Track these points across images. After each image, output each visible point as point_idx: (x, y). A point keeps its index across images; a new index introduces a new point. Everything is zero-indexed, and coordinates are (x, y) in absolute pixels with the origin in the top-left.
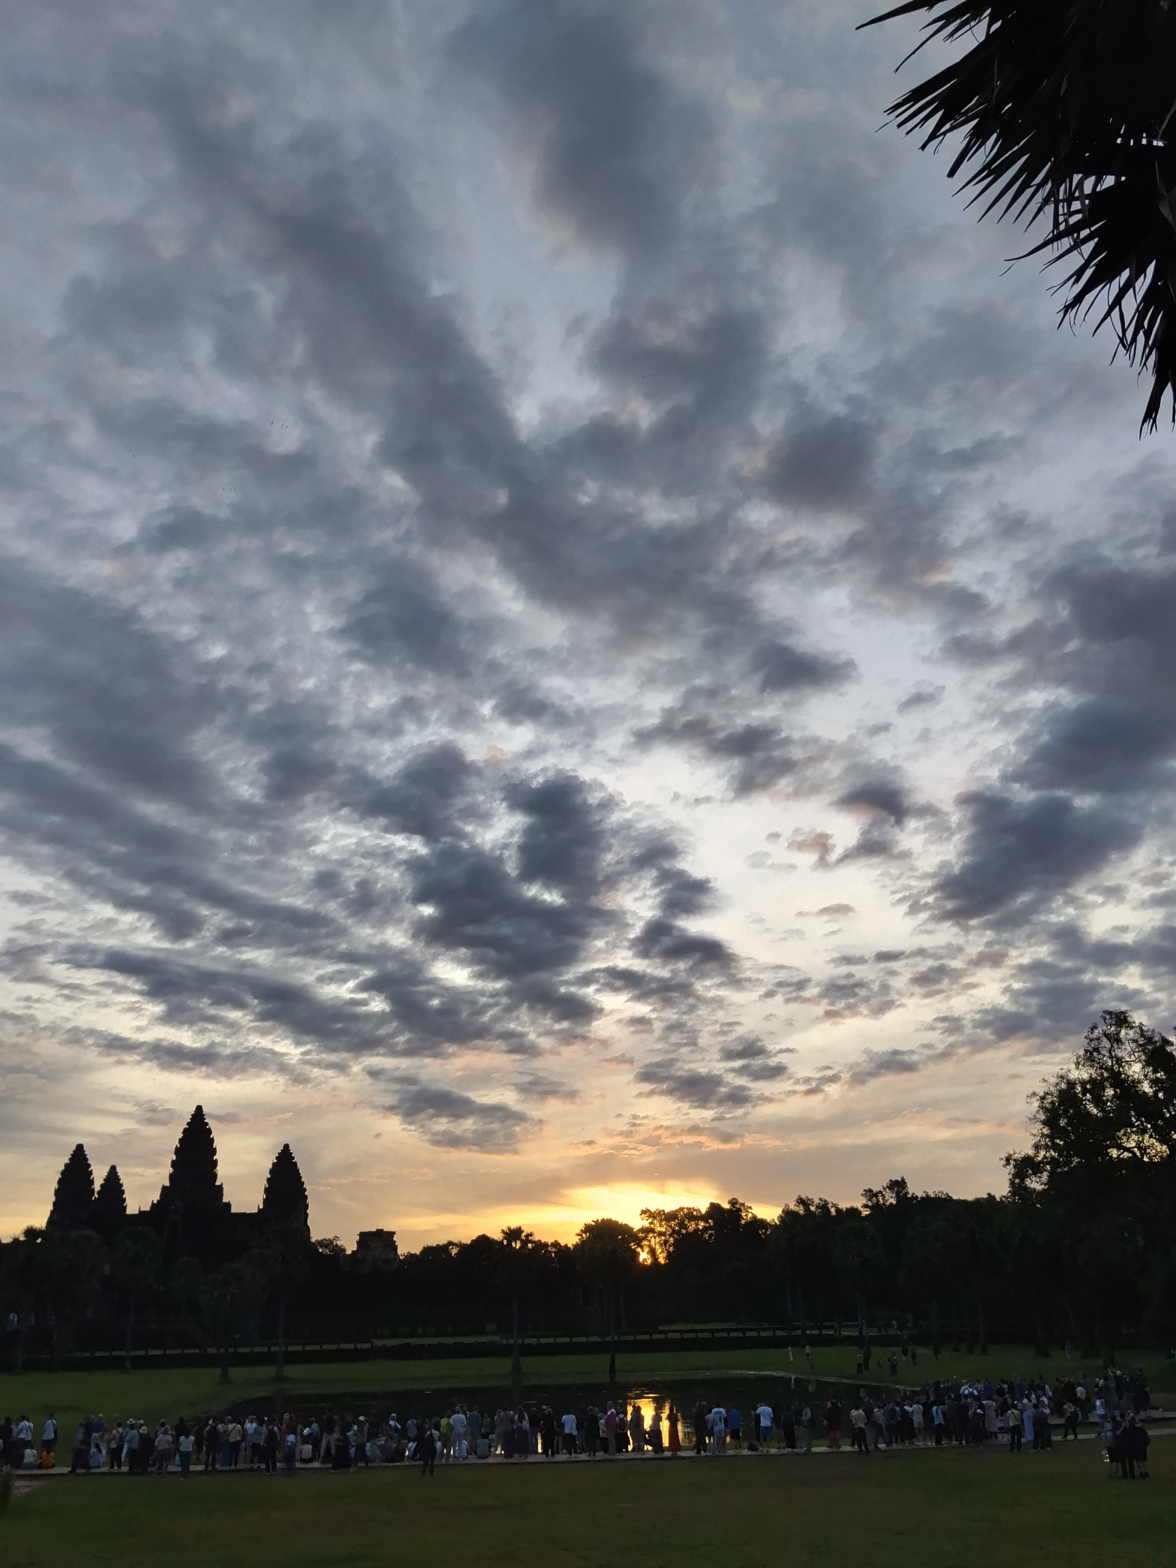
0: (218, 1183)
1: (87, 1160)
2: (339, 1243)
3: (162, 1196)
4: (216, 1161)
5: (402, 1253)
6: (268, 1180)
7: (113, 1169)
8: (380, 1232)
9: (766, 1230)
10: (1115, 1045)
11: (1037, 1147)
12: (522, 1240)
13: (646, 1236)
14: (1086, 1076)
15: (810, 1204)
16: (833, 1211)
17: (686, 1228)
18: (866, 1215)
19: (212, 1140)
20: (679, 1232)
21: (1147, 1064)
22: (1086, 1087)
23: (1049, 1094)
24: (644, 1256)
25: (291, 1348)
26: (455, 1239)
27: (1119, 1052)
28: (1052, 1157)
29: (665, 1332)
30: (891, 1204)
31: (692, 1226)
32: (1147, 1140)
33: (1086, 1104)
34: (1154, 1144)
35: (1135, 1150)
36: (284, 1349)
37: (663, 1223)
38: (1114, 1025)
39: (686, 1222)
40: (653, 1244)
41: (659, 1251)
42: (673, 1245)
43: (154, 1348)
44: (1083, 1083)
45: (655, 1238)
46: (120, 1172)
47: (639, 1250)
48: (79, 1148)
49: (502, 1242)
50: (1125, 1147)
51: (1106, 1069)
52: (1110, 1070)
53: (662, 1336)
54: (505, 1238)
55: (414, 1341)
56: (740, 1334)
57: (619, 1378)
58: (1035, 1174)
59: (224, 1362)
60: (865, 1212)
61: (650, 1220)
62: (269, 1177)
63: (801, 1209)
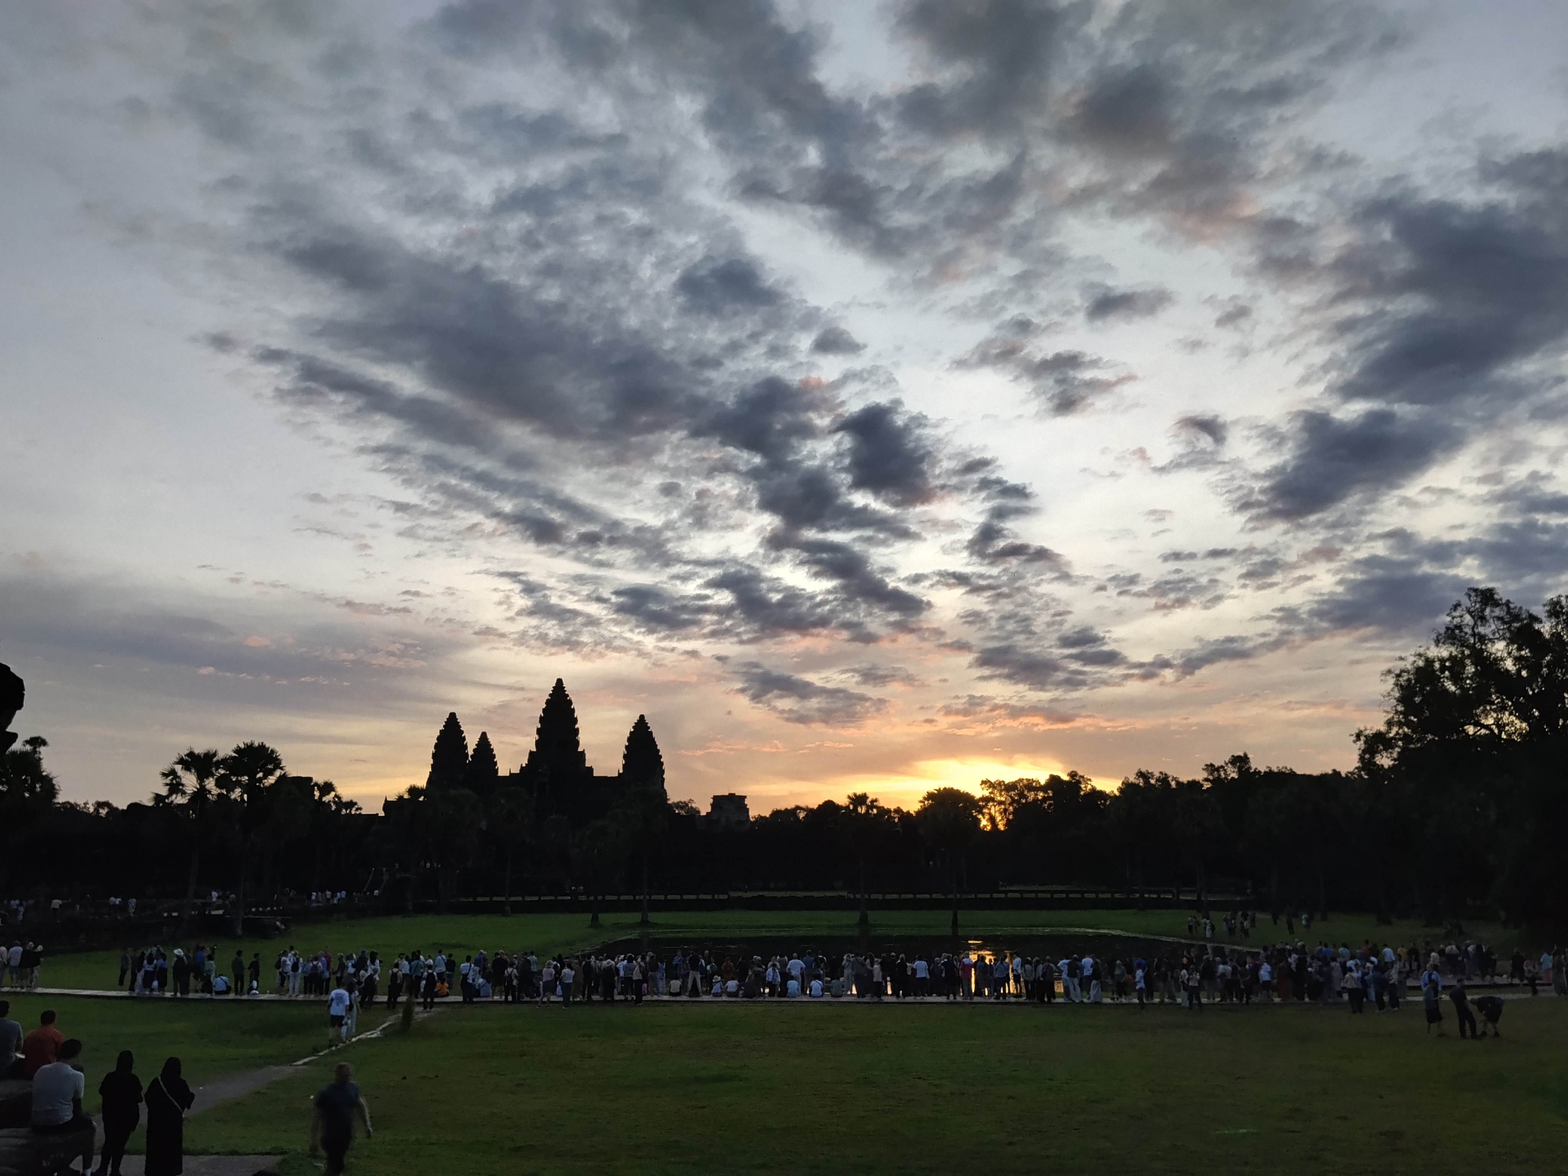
0: (580, 749)
1: (460, 727)
2: (694, 805)
3: (529, 760)
4: (578, 729)
5: (753, 815)
6: (627, 747)
7: (484, 735)
8: (732, 796)
9: (1105, 801)
10: (1479, 623)
11: (1390, 723)
12: (867, 806)
13: (986, 805)
14: (1445, 654)
15: (1150, 778)
16: (1173, 784)
17: (1026, 797)
18: (1207, 788)
19: (573, 711)
20: (1018, 802)
21: (1511, 641)
22: (1445, 665)
23: (1405, 672)
24: (984, 822)
25: (654, 897)
26: (802, 805)
27: (1481, 630)
28: (1405, 734)
29: (1006, 892)
30: (1233, 778)
31: (1031, 796)
32: (1506, 717)
33: (1444, 681)
34: (1513, 721)
35: (1494, 727)
36: (648, 897)
37: (1003, 793)
38: (1479, 602)
39: (1026, 793)
40: (993, 812)
41: (999, 818)
42: (1013, 813)
43: (530, 895)
44: (1442, 661)
45: (995, 806)
46: (491, 738)
47: (980, 816)
48: (453, 716)
49: (848, 807)
50: (1483, 724)
51: (1468, 647)
52: (1472, 647)
53: (1003, 896)
54: (851, 803)
55: (767, 894)
56: (1079, 896)
57: (961, 932)
58: (1386, 750)
59: (595, 908)
60: (1207, 785)
61: (990, 790)
62: (627, 744)
63: (1141, 782)
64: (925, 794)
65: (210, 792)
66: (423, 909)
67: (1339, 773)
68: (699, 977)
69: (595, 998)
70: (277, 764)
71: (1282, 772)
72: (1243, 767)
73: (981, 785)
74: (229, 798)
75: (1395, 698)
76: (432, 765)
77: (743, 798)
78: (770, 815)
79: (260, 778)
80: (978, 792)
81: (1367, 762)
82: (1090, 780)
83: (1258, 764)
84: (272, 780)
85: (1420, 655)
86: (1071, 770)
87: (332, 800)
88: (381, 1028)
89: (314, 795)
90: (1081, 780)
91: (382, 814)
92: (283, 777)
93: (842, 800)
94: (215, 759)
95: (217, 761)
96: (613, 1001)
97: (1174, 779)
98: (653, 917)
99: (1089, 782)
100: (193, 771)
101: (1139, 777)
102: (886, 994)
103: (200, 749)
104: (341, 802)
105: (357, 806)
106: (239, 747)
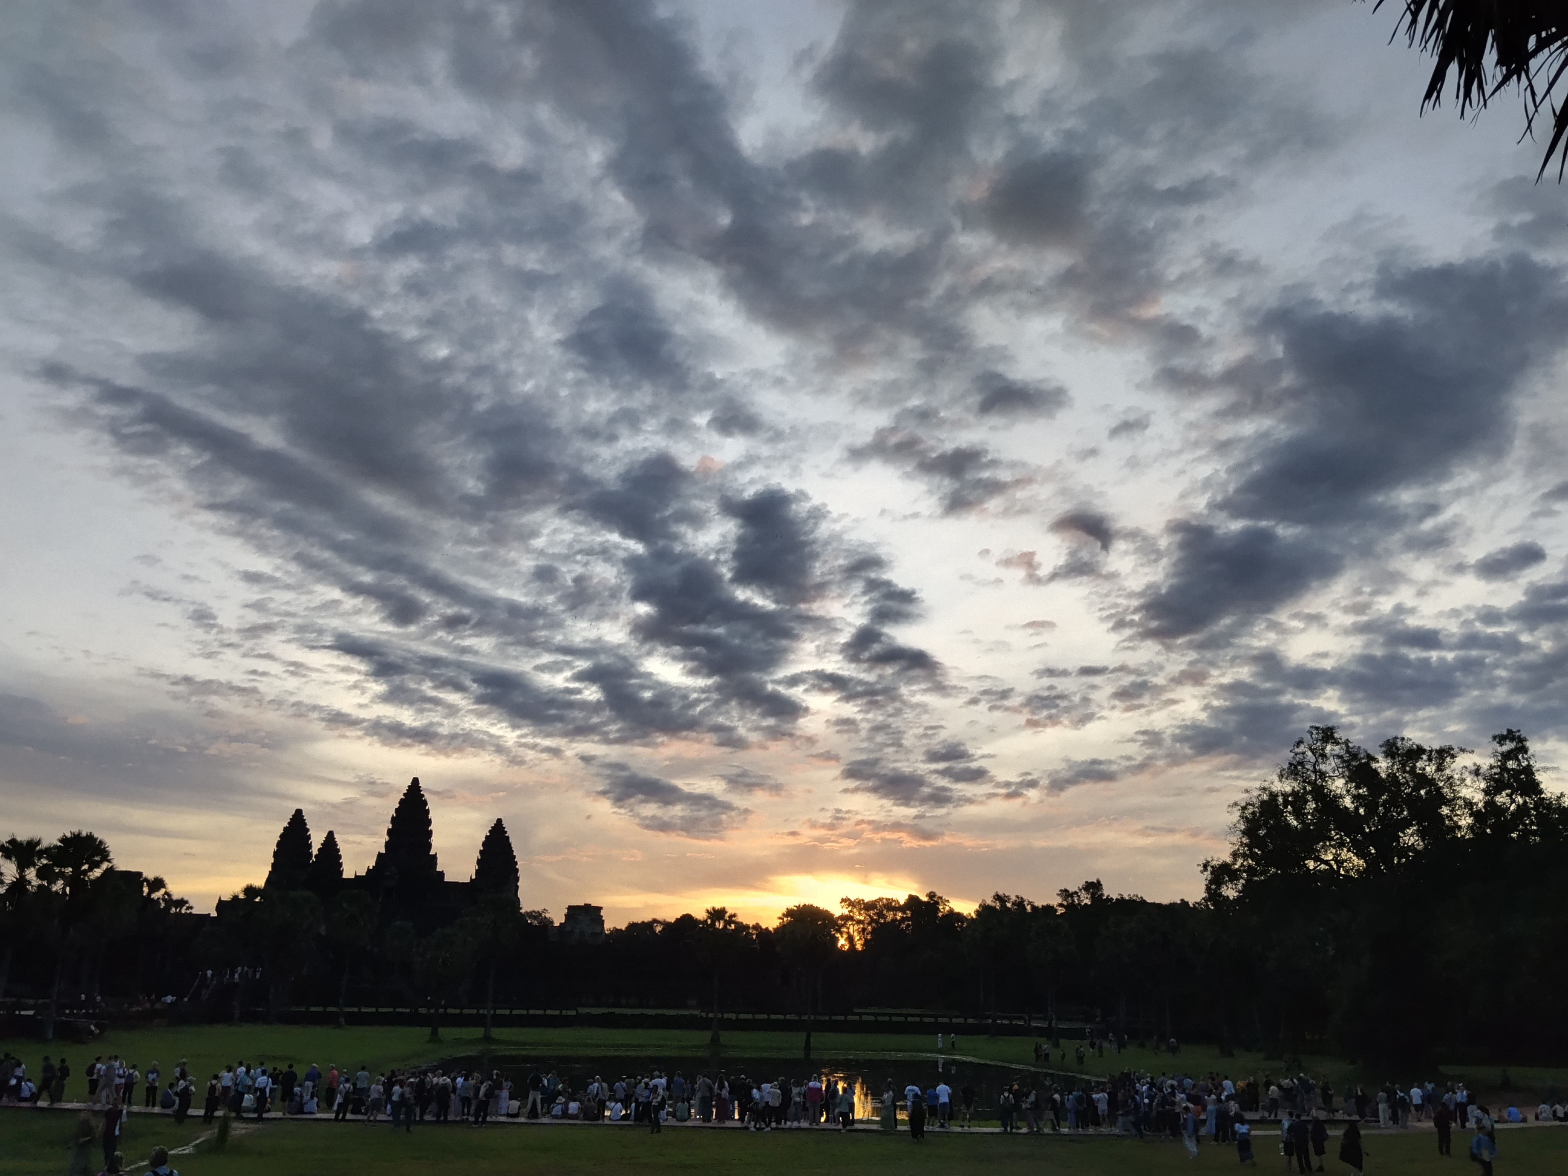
0: (432, 853)
1: (306, 824)
2: (547, 916)
3: (377, 862)
4: (431, 831)
5: (608, 928)
6: (481, 852)
7: (331, 834)
8: (587, 907)
9: (963, 923)
10: (1320, 760)
11: (1235, 855)
12: (725, 921)
13: (845, 923)
14: (1288, 789)
15: (1006, 901)
16: (1029, 908)
17: (885, 917)
18: (1061, 914)
19: (428, 811)
20: (877, 922)
21: (1350, 779)
22: (1288, 799)
23: (1250, 805)
24: (842, 942)
25: (499, 1012)
26: (660, 917)
27: (1323, 767)
28: (1250, 866)
29: (860, 1014)
30: (1086, 904)
31: (890, 916)
32: (1345, 854)
33: (1286, 816)
34: (1351, 858)
35: (1333, 862)
36: (492, 1012)
37: (862, 912)
38: (1320, 740)
39: (885, 912)
40: (851, 930)
41: (857, 938)
42: (871, 933)
43: (367, 1006)
44: (1285, 795)
45: (854, 925)
46: (338, 837)
47: (838, 935)
48: (299, 812)
49: (706, 921)
50: (1323, 859)
51: (1309, 783)
52: (1313, 784)
53: (857, 1018)
54: (709, 918)
55: (617, 1011)
56: (933, 1020)
57: (813, 1055)
58: (1231, 881)
59: (434, 1022)
60: (1061, 911)
61: (850, 909)
62: (482, 849)
63: (998, 905)
64: (784, 911)
65: (30, 883)
66: (251, 1018)
67: (1187, 903)
68: (539, 1097)
69: (428, 1118)
70: (104, 855)
71: (1134, 900)
72: (1096, 893)
73: (841, 903)
74: (50, 890)
75: (1241, 831)
76: (272, 864)
77: (599, 909)
78: (626, 928)
79: (85, 870)
80: (838, 910)
81: (1213, 893)
82: (948, 901)
83: (1111, 891)
84: (97, 873)
85: (1264, 789)
86: (930, 891)
87: (161, 897)
88: (193, 1144)
89: (143, 892)
90: (940, 901)
91: (214, 914)
92: (110, 871)
93: (700, 914)
94: (38, 848)
95: (41, 850)
96: (446, 1121)
97: (1030, 903)
98: (497, 1033)
99: (947, 904)
100: (14, 859)
101: (996, 900)
102: (733, 1119)
103: (22, 837)
104: (171, 900)
105: (187, 905)
106: (65, 836)
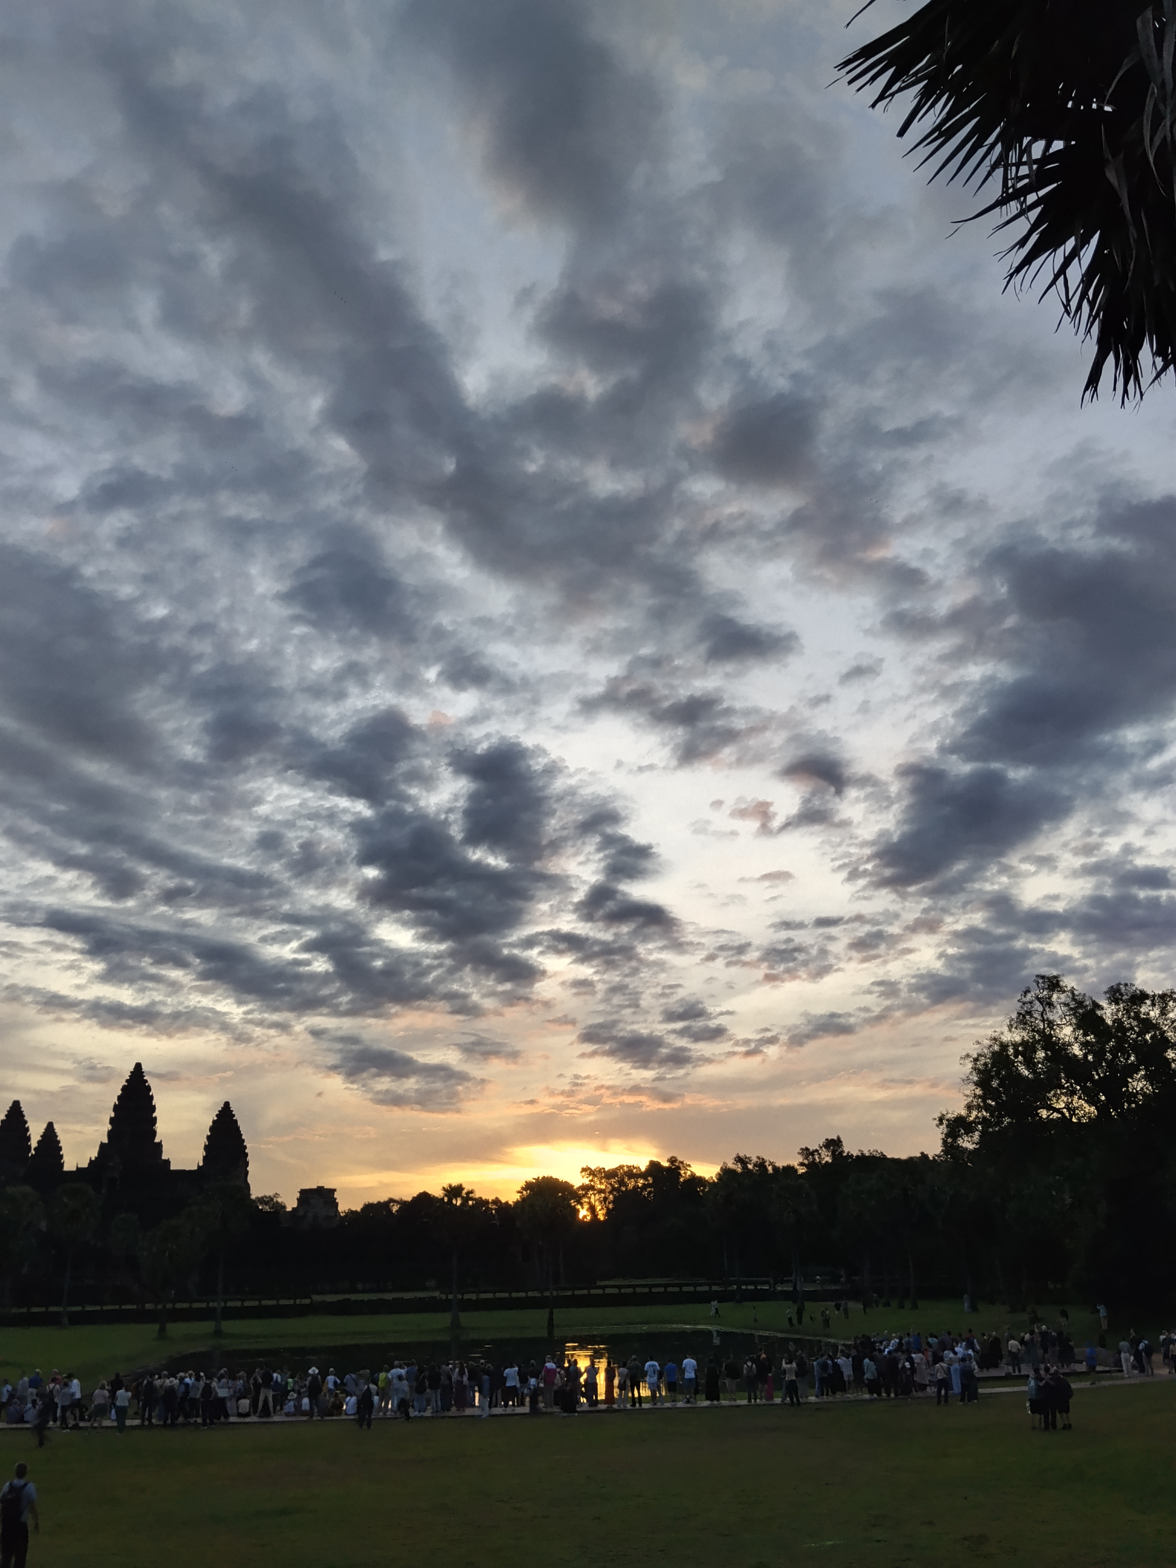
0: (157, 1140)
1: (24, 1116)
2: (279, 1200)
3: (99, 1153)
4: (155, 1118)
5: (343, 1210)
6: (208, 1138)
7: (50, 1126)
8: (320, 1189)
9: (704, 1187)
10: (1047, 1009)
11: (970, 1107)
12: (463, 1197)
13: (586, 1194)
14: (1017, 1038)
15: (747, 1163)
16: (770, 1169)
17: (626, 1185)
18: (803, 1173)
19: (152, 1098)
20: (618, 1191)
21: (1079, 1028)
22: (1018, 1049)
23: (982, 1056)
24: (584, 1213)
25: (230, 1304)
26: (396, 1196)
27: (1050, 1016)
28: (983, 1117)
29: (603, 1288)
30: (826, 1162)
31: (631, 1183)
33: (1018, 1066)
34: (1082, 1105)
35: (1065, 1110)
36: (222, 1304)
37: (603, 1181)
38: (1047, 989)
39: (626, 1180)
40: (592, 1201)
41: (599, 1208)
42: (613, 1202)
43: (91, 1304)
44: (1015, 1045)
45: (595, 1195)
46: (57, 1128)
47: (579, 1206)
48: (16, 1104)
49: (443, 1198)
50: (1055, 1108)
51: (1038, 1032)
52: (1042, 1032)
53: (601, 1291)
54: (446, 1195)
55: (354, 1297)
56: (677, 1289)
57: (557, 1333)
58: (967, 1133)
59: (163, 1318)
60: (802, 1170)
61: (590, 1178)
62: (209, 1134)
63: (739, 1168)
64: (523, 1183)
67: (926, 1156)
71: (874, 1156)
72: (836, 1151)
73: (581, 1173)
75: (974, 1082)
77: (332, 1191)
78: (362, 1209)
80: (578, 1181)
81: (950, 1146)
82: (688, 1165)
83: (850, 1147)
85: (995, 1040)
86: (671, 1156)
90: (681, 1165)
93: (436, 1191)
97: (771, 1164)
99: (688, 1168)
101: (737, 1162)
